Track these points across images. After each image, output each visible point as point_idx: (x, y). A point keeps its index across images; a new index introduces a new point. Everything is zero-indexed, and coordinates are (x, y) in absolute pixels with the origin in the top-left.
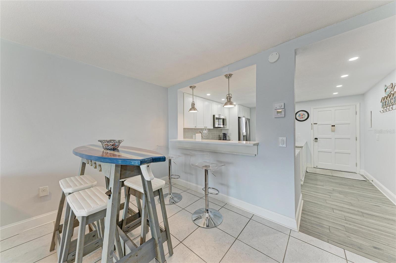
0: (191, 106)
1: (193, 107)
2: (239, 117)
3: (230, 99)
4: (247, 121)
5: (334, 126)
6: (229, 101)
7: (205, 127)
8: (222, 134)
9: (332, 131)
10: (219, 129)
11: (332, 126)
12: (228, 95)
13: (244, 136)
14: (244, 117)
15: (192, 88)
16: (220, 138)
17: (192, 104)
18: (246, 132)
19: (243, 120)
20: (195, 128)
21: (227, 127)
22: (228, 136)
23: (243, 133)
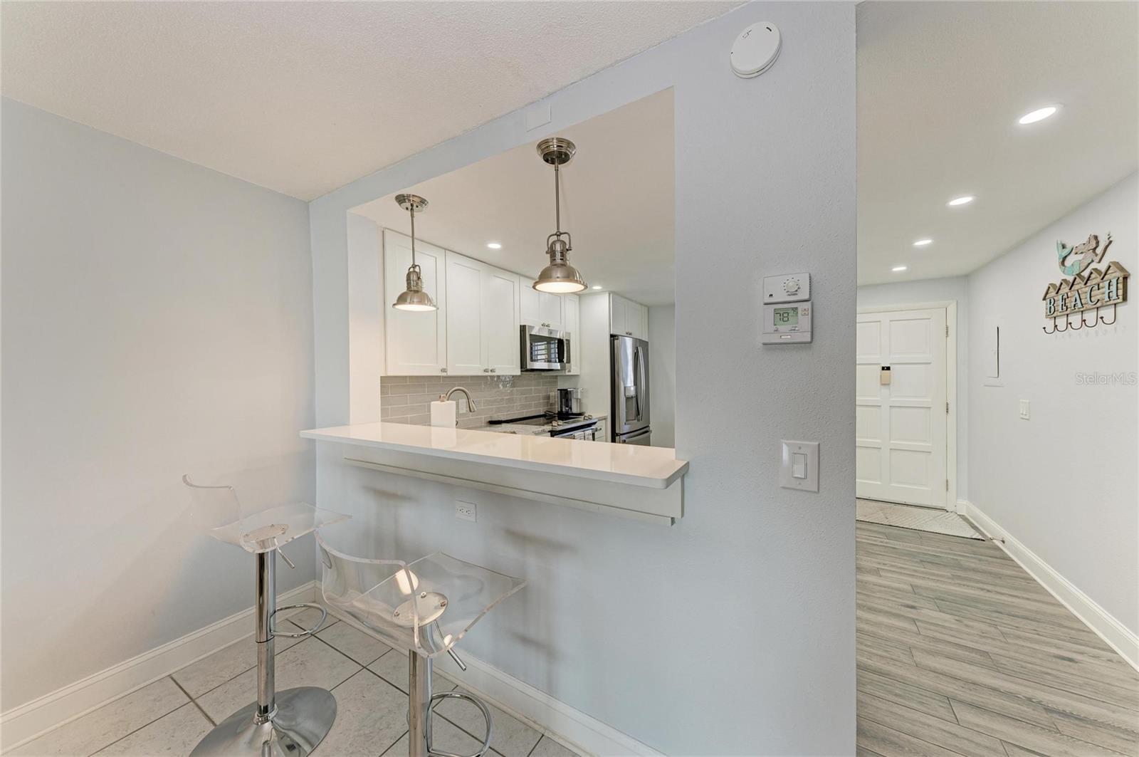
0: (406, 285)
1: (413, 289)
2: (612, 336)
3: (562, 254)
4: (640, 350)
5: (888, 368)
6: (562, 265)
7: (486, 371)
8: (557, 394)
9: (883, 384)
10: (547, 376)
11: (883, 368)
12: (555, 238)
13: (628, 399)
14: (629, 334)
15: (408, 205)
16: (551, 404)
17: (409, 275)
18: (635, 384)
19: (628, 346)
20: (444, 374)
21: (574, 368)
22: (577, 399)
23: (625, 388)
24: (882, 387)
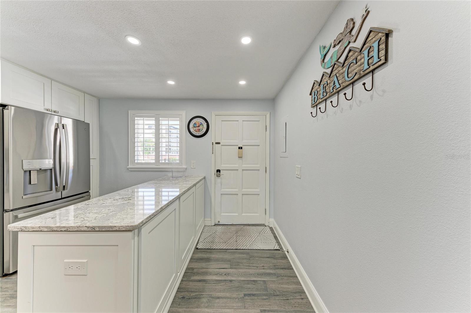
5: (242, 148)
9: (239, 157)
11: (239, 148)
24: (239, 159)
